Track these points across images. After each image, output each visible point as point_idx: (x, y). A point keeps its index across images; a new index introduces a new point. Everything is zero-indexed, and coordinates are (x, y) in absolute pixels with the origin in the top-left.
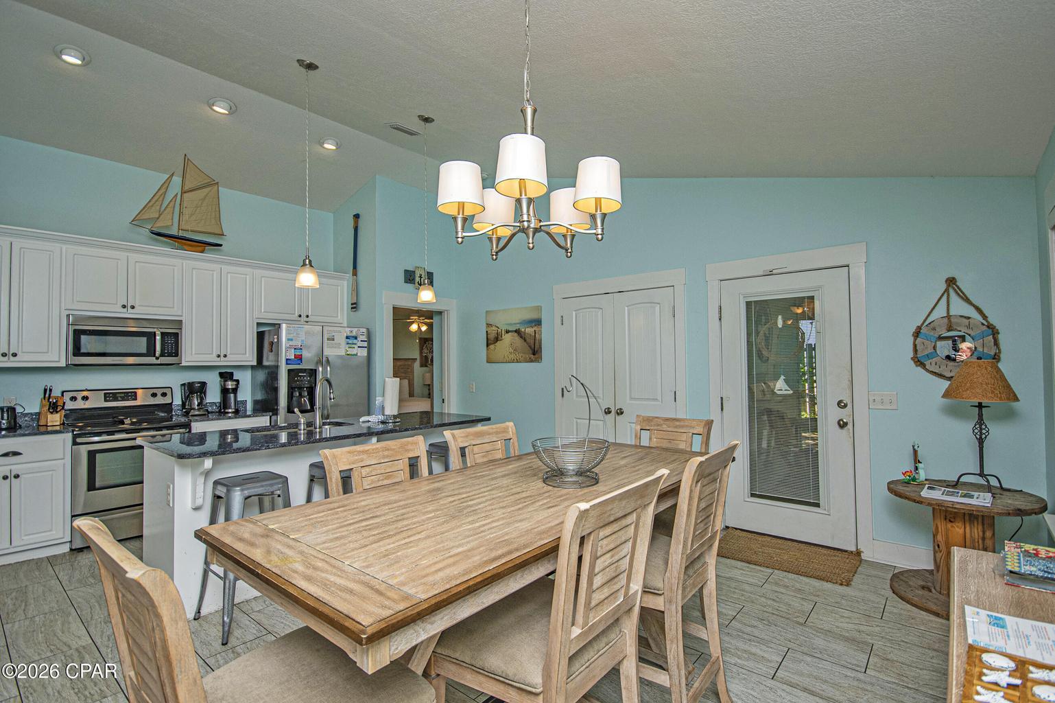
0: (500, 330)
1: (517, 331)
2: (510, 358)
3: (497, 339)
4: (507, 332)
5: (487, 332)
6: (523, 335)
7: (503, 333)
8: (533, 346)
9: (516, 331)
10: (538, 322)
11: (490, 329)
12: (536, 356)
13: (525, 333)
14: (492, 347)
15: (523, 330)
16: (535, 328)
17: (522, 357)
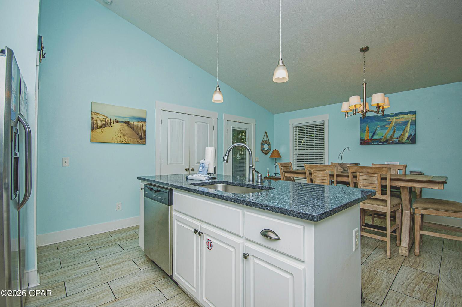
0: (107, 119)
1: (127, 123)
2: (119, 140)
3: (105, 125)
4: (116, 121)
5: (92, 118)
6: (132, 126)
7: (112, 121)
8: (140, 134)
9: (125, 122)
10: (144, 120)
11: (96, 117)
12: (142, 140)
13: (134, 125)
14: (99, 130)
15: (132, 123)
16: (143, 123)
17: (130, 140)
